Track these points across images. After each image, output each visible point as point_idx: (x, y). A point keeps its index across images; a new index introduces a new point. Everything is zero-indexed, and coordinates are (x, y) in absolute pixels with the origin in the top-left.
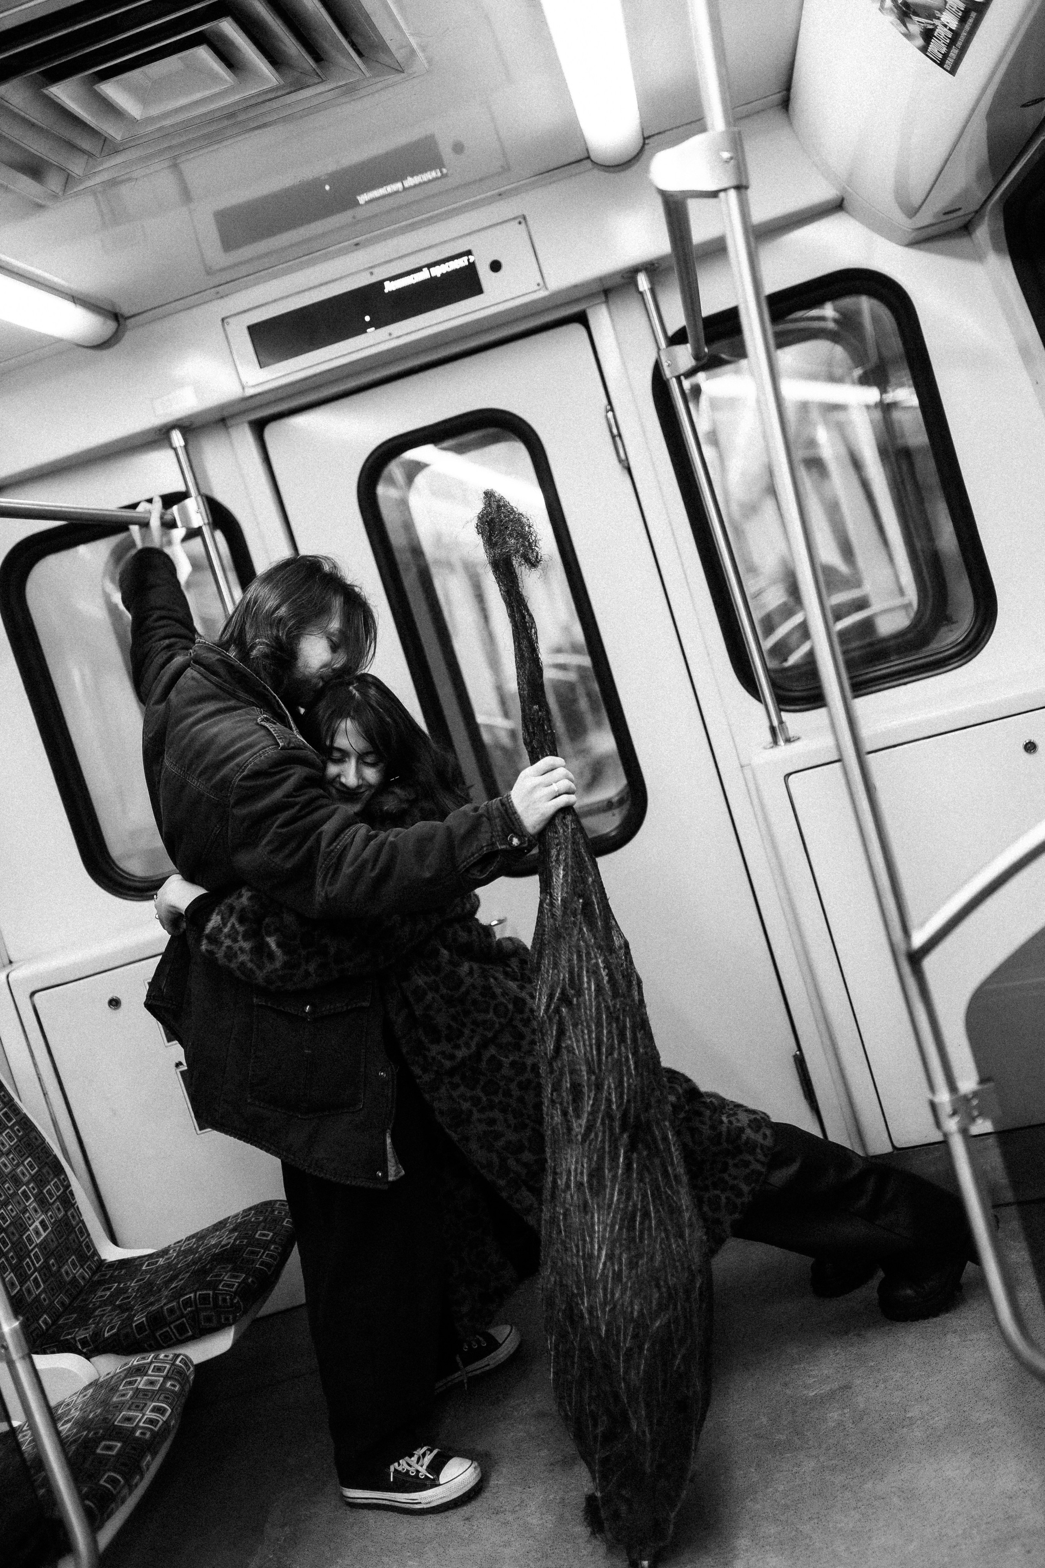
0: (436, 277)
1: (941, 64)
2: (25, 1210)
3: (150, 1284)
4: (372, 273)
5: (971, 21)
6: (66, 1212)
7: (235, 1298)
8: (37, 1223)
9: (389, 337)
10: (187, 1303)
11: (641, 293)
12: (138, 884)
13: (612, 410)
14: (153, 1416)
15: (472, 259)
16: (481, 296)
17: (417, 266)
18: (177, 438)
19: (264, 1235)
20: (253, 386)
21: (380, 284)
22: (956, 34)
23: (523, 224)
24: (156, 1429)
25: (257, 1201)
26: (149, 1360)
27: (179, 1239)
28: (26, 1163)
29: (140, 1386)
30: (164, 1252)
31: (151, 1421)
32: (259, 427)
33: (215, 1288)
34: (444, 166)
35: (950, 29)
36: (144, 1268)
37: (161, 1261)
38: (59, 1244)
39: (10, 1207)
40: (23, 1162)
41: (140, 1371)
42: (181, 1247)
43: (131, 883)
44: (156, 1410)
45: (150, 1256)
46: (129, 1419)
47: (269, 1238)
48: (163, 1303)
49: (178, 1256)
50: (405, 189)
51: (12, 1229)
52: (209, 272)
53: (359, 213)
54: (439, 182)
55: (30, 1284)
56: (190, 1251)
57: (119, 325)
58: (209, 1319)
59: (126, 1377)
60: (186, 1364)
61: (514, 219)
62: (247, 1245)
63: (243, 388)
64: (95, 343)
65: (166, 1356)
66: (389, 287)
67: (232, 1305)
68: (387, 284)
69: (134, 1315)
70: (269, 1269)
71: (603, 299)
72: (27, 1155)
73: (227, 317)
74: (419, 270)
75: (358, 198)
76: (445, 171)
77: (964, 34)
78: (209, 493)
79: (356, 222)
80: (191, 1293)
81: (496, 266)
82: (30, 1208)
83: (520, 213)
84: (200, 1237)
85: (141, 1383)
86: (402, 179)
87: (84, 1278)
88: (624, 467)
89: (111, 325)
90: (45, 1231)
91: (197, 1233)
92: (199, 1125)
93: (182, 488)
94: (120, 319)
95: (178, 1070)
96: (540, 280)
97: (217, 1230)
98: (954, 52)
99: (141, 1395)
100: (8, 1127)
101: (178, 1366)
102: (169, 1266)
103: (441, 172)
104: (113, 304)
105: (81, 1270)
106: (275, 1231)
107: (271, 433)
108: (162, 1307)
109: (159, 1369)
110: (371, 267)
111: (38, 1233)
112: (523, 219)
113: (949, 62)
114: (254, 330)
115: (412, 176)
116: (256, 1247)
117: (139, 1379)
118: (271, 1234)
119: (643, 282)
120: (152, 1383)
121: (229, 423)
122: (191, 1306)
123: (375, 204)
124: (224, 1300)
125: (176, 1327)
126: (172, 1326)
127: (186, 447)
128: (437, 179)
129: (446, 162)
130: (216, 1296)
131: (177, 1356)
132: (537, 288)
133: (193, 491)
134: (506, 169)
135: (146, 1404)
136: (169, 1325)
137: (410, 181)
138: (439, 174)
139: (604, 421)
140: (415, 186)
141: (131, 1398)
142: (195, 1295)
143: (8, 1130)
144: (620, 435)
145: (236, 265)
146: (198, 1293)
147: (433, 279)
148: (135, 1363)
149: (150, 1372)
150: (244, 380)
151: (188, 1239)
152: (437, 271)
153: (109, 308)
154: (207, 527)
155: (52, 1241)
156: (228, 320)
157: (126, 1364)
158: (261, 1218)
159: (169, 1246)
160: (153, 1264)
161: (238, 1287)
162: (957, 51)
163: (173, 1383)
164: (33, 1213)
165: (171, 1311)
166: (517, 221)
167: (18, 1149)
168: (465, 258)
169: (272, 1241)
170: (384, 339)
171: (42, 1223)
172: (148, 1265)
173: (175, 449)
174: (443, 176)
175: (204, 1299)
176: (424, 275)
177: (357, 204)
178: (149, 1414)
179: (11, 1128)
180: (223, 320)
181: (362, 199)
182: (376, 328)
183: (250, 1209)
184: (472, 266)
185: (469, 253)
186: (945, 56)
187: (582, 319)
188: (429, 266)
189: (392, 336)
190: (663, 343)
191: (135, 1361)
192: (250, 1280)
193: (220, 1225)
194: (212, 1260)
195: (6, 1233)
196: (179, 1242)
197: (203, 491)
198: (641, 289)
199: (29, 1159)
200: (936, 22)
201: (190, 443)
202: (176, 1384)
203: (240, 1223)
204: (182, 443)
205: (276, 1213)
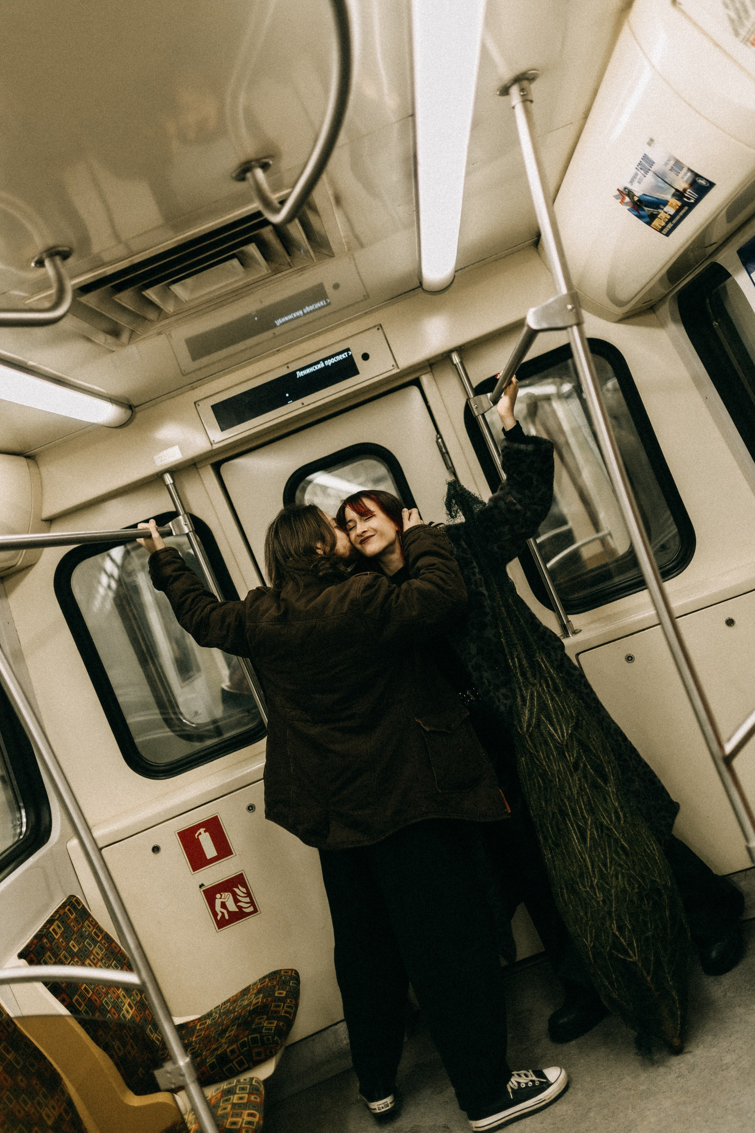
0: (328, 366)
1: (661, 231)
2: (118, 997)
3: (207, 1037)
4: (288, 367)
5: (683, 211)
6: (141, 995)
7: (274, 1037)
8: (126, 1005)
9: (302, 406)
10: (243, 1044)
11: (455, 365)
12: (161, 768)
13: (441, 437)
14: (250, 1119)
15: (350, 353)
16: (358, 375)
17: (315, 361)
18: (168, 479)
19: (280, 993)
20: (218, 443)
21: (294, 373)
22: (673, 217)
23: (380, 330)
24: (254, 1127)
25: (266, 972)
26: (234, 1084)
27: (217, 1005)
28: (113, 965)
29: (235, 1101)
30: (209, 1015)
31: (249, 1123)
32: (217, 467)
33: (261, 1032)
34: (328, 298)
35: (669, 215)
36: (198, 1028)
37: (209, 1022)
38: (141, 1018)
39: (110, 995)
40: (111, 965)
41: (230, 1092)
42: (220, 1010)
43: (157, 768)
44: (251, 1115)
45: (199, 1019)
46: (234, 1123)
47: (284, 995)
48: (225, 1047)
49: (220, 1016)
50: (304, 314)
51: (113, 1010)
52: (184, 374)
53: (276, 331)
54: (326, 308)
55: (129, 1047)
56: (228, 1012)
57: (133, 412)
58: (259, 1054)
59: (222, 1097)
60: (258, 1083)
61: (375, 326)
62: (272, 1001)
63: (212, 444)
64: (118, 425)
65: (245, 1080)
66: (300, 374)
67: (274, 1042)
68: (298, 373)
69: (206, 1059)
70: (290, 1015)
71: (429, 370)
72: (112, 959)
73: (197, 401)
74: (317, 363)
75: (276, 322)
76: (328, 301)
77: (678, 218)
78: (190, 512)
79: (275, 336)
80: (245, 1037)
81: (366, 357)
82: (121, 995)
83: (378, 323)
84: (233, 1001)
85: (235, 1099)
86: (302, 308)
87: (158, 1040)
88: (452, 472)
89: (129, 412)
90: (132, 1009)
91: (230, 999)
92: (218, 926)
93: (173, 509)
94: (133, 408)
95: (202, 890)
96: (394, 363)
97: (244, 995)
98: (670, 225)
99: (237, 1107)
100: (98, 942)
101: (254, 1085)
102: (215, 1024)
103: (326, 302)
104: (128, 400)
105: (156, 1034)
106: (287, 989)
107: (224, 469)
108: (225, 1050)
109: (243, 1089)
110: (287, 364)
111: (128, 1012)
112: (380, 327)
113: (665, 231)
114: (216, 408)
115: (308, 306)
116: (278, 1002)
117: (232, 1097)
118: (285, 992)
119: (456, 359)
120: (241, 1098)
121: (199, 466)
122: (246, 1047)
123: (286, 325)
124: (268, 1039)
125: (237, 1063)
126: (234, 1062)
127: (174, 484)
128: (323, 307)
129: (329, 295)
130: (262, 1037)
131: (252, 1079)
132: (392, 368)
133: (181, 511)
134: (367, 297)
135: (242, 1113)
136: (232, 1061)
137: (307, 309)
138: (325, 303)
139: (436, 445)
140: (311, 312)
141: (231, 1109)
142: (248, 1038)
143: (99, 944)
144: (447, 453)
145: (200, 369)
146: (250, 1037)
147: (326, 367)
148: (225, 1087)
149: (237, 1091)
150: (212, 440)
151: (224, 1003)
152: (329, 362)
153: (126, 402)
154: (192, 533)
155: (137, 1016)
156: (199, 403)
157: (218, 1089)
158: (275, 983)
159: (211, 1011)
160: (203, 1024)
161: (275, 1029)
162: (672, 225)
163: (255, 1096)
164: (122, 997)
165: (232, 1051)
166: (377, 328)
167: (106, 956)
168: (346, 353)
169: (287, 997)
170: (300, 407)
171: (129, 1005)
172: (200, 1025)
173: (167, 486)
174: (328, 304)
175: (254, 1040)
176: (321, 365)
177: (275, 326)
178: (247, 1119)
179: (100, 942)
180: (195, 403)
181: (278, 322)
182: (293, 401)
183: (264, 978)
184: (350, 357)
185: (348, 350)
186: (663, 227)
187: (417, 383)
188: (324, 360)
189: (305, 405)
190: (471, 395)
191: (224, 1086)
192: (281, 1024)
193: (246, 991)
194: (249, 1015)
195: (110, 1014)
196: (217, 1007)
197: (187, 511)
198: (455, 363)
199: (114, 962)
200: (660, 211)
201: (177, 481)
202: (257, 1097)
203: (261, 988)
204: (172, 482)
205: (283, 978)
